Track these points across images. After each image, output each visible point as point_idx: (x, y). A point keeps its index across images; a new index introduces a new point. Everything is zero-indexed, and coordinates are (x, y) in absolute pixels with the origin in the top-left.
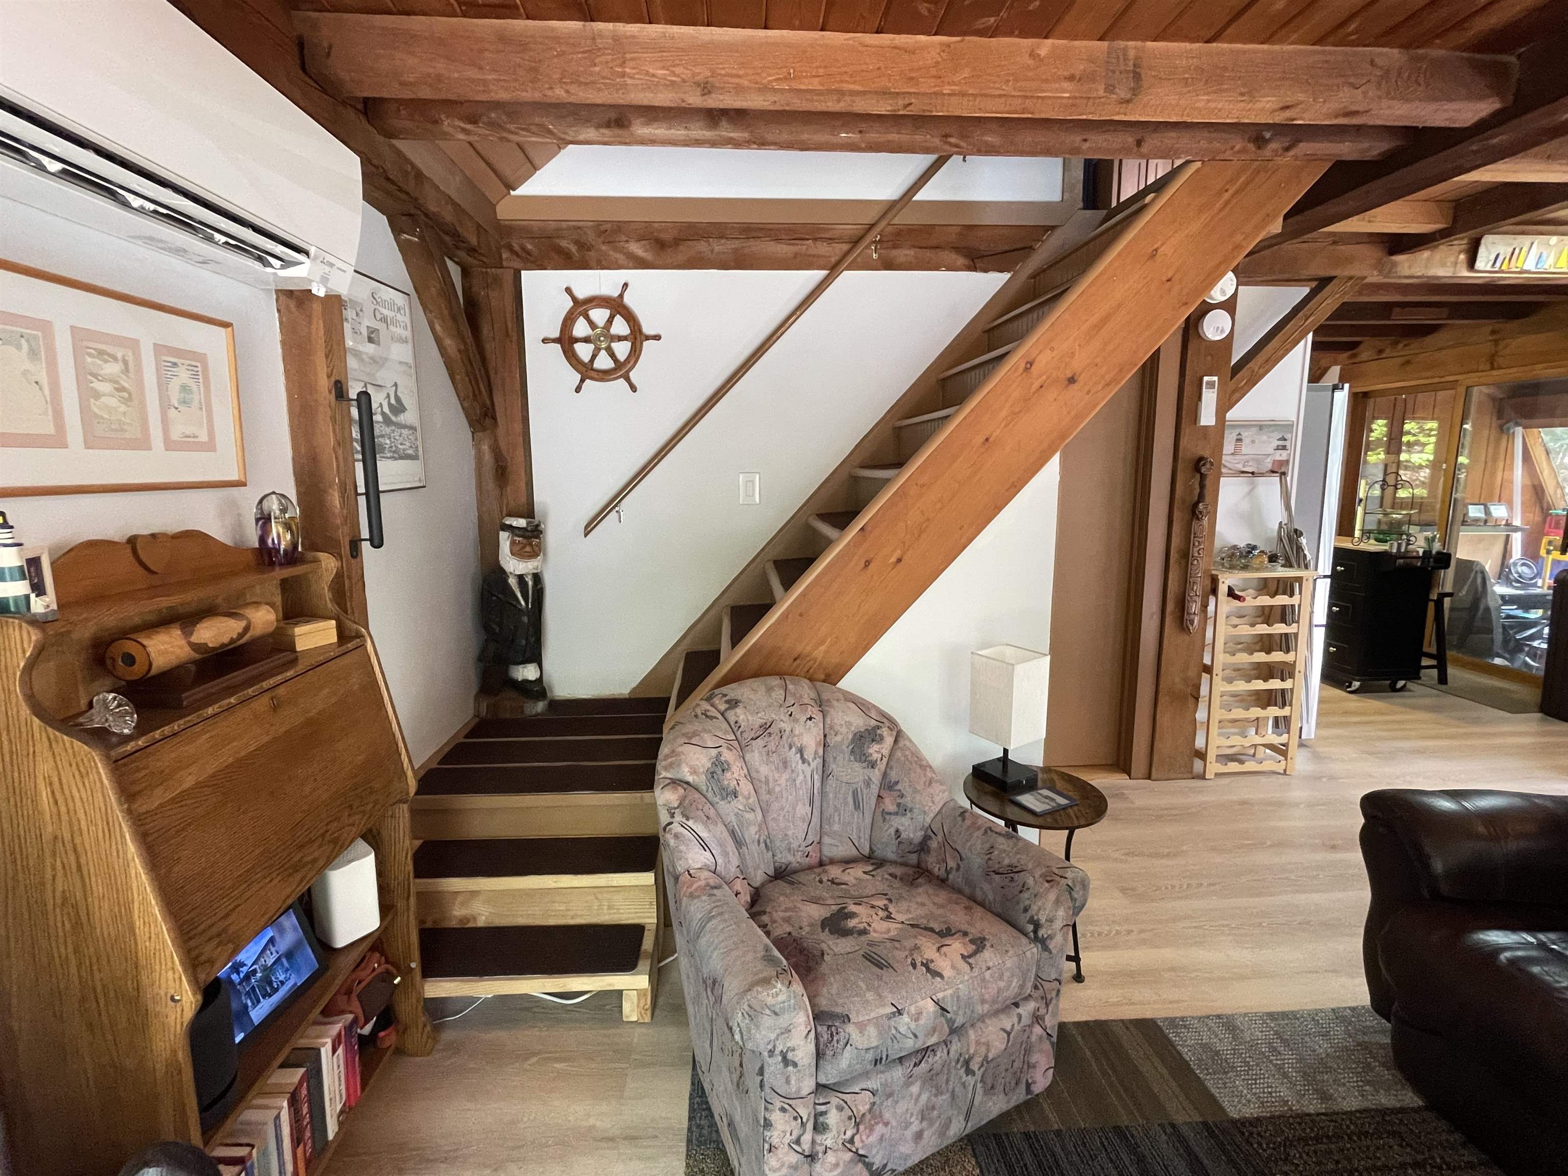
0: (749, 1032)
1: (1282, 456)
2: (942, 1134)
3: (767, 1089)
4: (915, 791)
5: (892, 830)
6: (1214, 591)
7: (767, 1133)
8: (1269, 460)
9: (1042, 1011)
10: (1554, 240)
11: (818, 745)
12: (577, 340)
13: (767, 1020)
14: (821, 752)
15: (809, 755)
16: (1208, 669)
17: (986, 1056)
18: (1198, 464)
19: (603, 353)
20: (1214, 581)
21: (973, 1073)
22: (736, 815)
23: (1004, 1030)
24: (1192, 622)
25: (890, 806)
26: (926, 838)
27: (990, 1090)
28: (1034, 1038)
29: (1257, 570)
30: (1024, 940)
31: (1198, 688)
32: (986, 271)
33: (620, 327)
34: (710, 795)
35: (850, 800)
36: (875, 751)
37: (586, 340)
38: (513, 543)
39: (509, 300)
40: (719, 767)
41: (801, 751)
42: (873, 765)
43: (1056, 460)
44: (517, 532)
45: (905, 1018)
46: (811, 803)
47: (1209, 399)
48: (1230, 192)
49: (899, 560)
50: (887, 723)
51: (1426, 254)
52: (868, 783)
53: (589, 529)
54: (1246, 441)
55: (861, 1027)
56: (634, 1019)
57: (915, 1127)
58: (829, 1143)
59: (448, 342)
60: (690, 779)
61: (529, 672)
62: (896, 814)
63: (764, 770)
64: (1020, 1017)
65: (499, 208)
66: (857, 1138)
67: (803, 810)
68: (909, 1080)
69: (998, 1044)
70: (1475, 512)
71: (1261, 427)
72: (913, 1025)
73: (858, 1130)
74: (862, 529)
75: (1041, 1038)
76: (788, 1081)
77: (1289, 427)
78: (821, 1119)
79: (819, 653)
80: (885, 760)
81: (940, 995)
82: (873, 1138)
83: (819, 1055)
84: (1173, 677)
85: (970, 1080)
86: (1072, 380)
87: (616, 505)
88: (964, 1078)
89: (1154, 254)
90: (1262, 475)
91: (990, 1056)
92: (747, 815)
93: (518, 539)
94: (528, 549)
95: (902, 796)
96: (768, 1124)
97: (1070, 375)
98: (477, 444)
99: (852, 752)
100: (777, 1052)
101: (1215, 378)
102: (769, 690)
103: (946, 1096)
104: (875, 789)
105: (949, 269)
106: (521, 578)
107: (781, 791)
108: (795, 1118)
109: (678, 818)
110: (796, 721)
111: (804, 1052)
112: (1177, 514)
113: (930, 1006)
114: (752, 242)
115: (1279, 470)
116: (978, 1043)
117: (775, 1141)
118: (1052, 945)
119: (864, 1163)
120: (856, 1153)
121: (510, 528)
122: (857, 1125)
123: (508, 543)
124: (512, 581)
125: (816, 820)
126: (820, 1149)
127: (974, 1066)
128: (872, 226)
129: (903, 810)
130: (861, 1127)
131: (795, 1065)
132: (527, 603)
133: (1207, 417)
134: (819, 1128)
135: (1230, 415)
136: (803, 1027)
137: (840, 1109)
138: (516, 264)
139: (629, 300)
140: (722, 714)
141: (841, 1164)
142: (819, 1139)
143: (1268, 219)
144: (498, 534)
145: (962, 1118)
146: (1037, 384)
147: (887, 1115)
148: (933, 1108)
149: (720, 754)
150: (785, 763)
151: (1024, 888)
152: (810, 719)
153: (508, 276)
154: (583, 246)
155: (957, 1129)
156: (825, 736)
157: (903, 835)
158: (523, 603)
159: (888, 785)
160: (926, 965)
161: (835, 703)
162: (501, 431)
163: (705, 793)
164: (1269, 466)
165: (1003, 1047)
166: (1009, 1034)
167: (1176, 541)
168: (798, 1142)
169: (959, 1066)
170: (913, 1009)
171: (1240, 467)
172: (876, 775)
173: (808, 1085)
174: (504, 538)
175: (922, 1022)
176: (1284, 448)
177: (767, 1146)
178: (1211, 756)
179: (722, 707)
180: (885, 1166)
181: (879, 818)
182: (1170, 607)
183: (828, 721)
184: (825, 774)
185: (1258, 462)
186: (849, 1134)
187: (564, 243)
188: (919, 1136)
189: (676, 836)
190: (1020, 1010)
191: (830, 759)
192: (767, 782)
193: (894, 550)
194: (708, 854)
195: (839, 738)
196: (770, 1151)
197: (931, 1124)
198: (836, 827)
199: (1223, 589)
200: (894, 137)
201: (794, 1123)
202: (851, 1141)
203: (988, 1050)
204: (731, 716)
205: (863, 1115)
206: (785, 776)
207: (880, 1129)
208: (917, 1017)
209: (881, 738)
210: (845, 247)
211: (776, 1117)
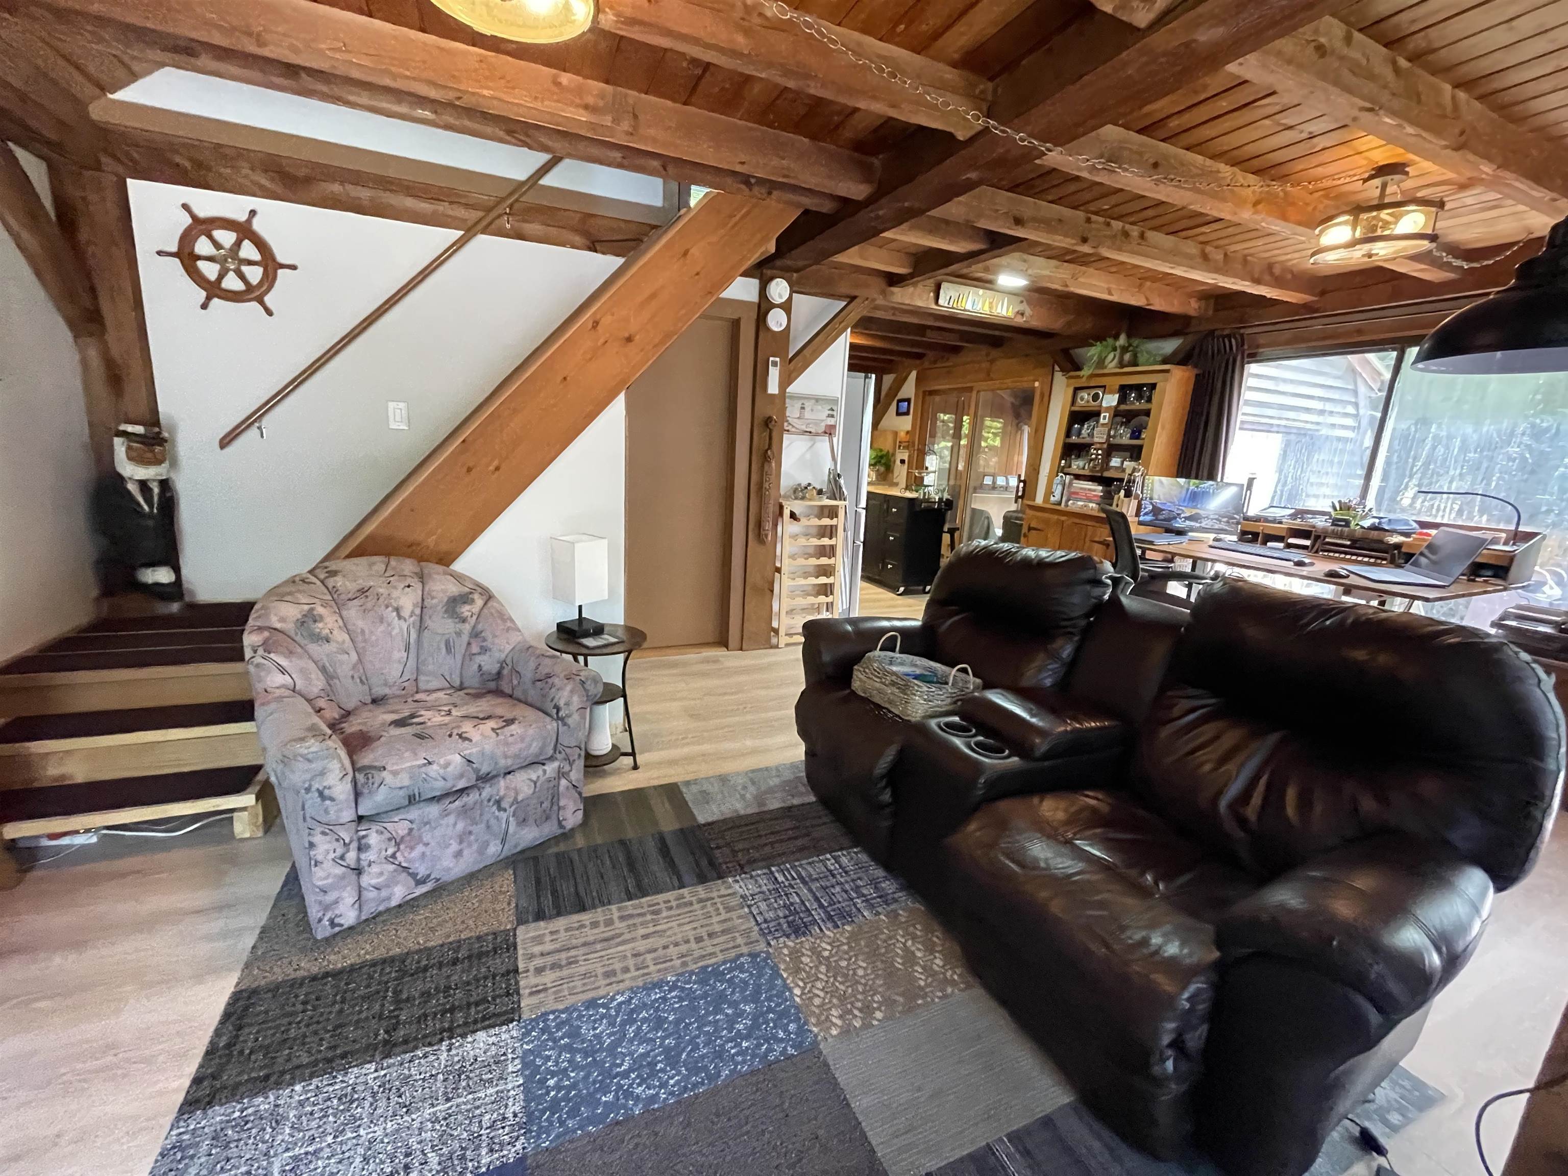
0: (283, 773)
1: (831, 421)
2: (481, 851)
3: (308, 819)
4: (495, 636)
5: (476, 667)
6: (781, 514)
7: (312, 853)
8: (823, 424)
9: (567, 768)
10: (981, 291)
11: (415, 605)
12: (199, 258)
13: (301, 765)
14: (418, 611)
15: (406, 613)
16: (778, 570)
17: (516, 799)
18: (768, 421)
19: (231, 274)
20: (781, 507)
21: (505, 810)
22: (328, 655)
23: (531, 780)
24: (766, 536)
25: (475, 649)
26: (502, 668)
27: (523, 822)
28: (561, 788)
29: (810, 500)
30: (548, 719)
31: (772, 584)
32: (604, 253)
33: (248, 251)
34: (298, 638)
35: (443, 646)
36: (465, 610)
37: (210, 259)
38: (129, 449)
39: (111, 205)
40: (310, 617)
41: (397, 610)
42: (464, 621)
43: (621, 398)
44: (134, 438)
45: (435, 767)
46: (407, 649)
47: (774, 375)
48: (737, 218)
49: (497, 469)
50: (479, 590)
51: (911, 289)
52: (459, 634)
53: (226, 441)
54: (808, 409)
55: (395, 773)
56: (247, 835)
57: (454, 847)
58: (372, 858)
59: (25, 235)
60: (278, 626)
61: (163, 575)
62: (479, 654)
63: (360, 624)
64: (545, 771)
65: (91, 108)
66: (398, 854)
67: (400, 655)
68: (445, 814)
69: (526, 790)
70: (988, 481)
71: (817, 400)
72: (442, 771)
73: (399, 849)
74: (464, 441)
75: (568, 788)
76: (326, 811)
77: (835, 401)
78: (363, 841)
79: (431, 541)
80: (475, 617)
81: (466, 752)
82: (416, 853)
83: (357, 795)
84: (754, 577)
85: (503, 815)
86: (629, 339)
87: (255, 421)
88: (497, 813)
89: (685, 253)
90: (817, 434)
91: (520, 798)
92: (340, 657)
93: (135, 445)
94: (149, 455)
95: (484, 640)
96: (312, 845)
97: (627, 335)
98: (82, 351)
99: (446, 612)
100: (313, 789)
101: (778, 359)
102: (371, 565)
103: (483, 826)
104: (465, 638)
105: (573, 247)
106: (143, 485)
107: (377, 640)
108: (337, 840)
109: (261, 651)
110: (395, 588)
111: (342, 790)
112: (754, 458)
113: (457, 759)
114: (388, 194)
115: (829, 431)
116: (507, 788)
117: (320, 858)
118: (570, 721)
119: (410, 874)
120: (399, 865)
121: (124, 434)
122: (397, 844)
123: (124, 449)
124: (132, 487)
125: (412, 663)
126: (364, 863)
127: (504, 804)
128: (503, 199)
129: (484, 650)
130: (402, 847)
131: (332, 799)
132: (151, 506)
133: (773, 388)
134: (362, 848)
135: (790, 389)
136: (337, 772)
137: (380, 833)
138: (120, 169)
139: (257, 225)
140: (322, 582)
141: (386, 874)
142: (363, 856)
143: (765, 240)
144: (112, 441)
145: (498, 842)
146: (602, 341)
147: (426, 838)
148: (470, 833)
149: (312, 609)
150: (382, 620)
151: (553, 685)
152: (409, 586)
153: (109, 180)
154: (199, 165)
155: (494, 849)
156: (423, 600)
157: (484, 669)
158: (146, 507)
159: (476, 634)
160: (460, 736)
161: (435, 576)
162: (111, 337)
163: (293, 635)
164: (823, 429)
165: (531, 791)
166: (535, 783)
167: (754, 477)
168: (342, 857)
169: (491, 803)
170: (442, 761)
171: (804, 428)
172: (467, 628)
173: (348, 815)
174: (120, 445)
175: (449, 769)
176: (832, 416)
177: (313, 863)
178: (782, 632)
179: (322, 576)
180: (429, 876)
181: (467, 658)
182: (751, 526)
183: (427, 589)
184: (421, 627)
185: (816, 424)
186: (390, 851)
187: (178, 159)
188: (459, 854)
189: (258, 666)
190: (545, 767)
191: (426, 618)
192: (363, 631)
193: (492, 460)
194: (287, 677)
195: (435, 601)
196: (316, 865)
197: (470, 845)
198: (430, 667)
199: (787, 513)
200: (467, 123)
201: (336, 844)
202: (394, 856)
203: (517, 794)
204: (331, 582)
205: (403, 837)
206: (382, 628)
207: (420, 848)
208: (447, 765)
209: (473, 601)
210: (480, 214)
211: (318, 839)
